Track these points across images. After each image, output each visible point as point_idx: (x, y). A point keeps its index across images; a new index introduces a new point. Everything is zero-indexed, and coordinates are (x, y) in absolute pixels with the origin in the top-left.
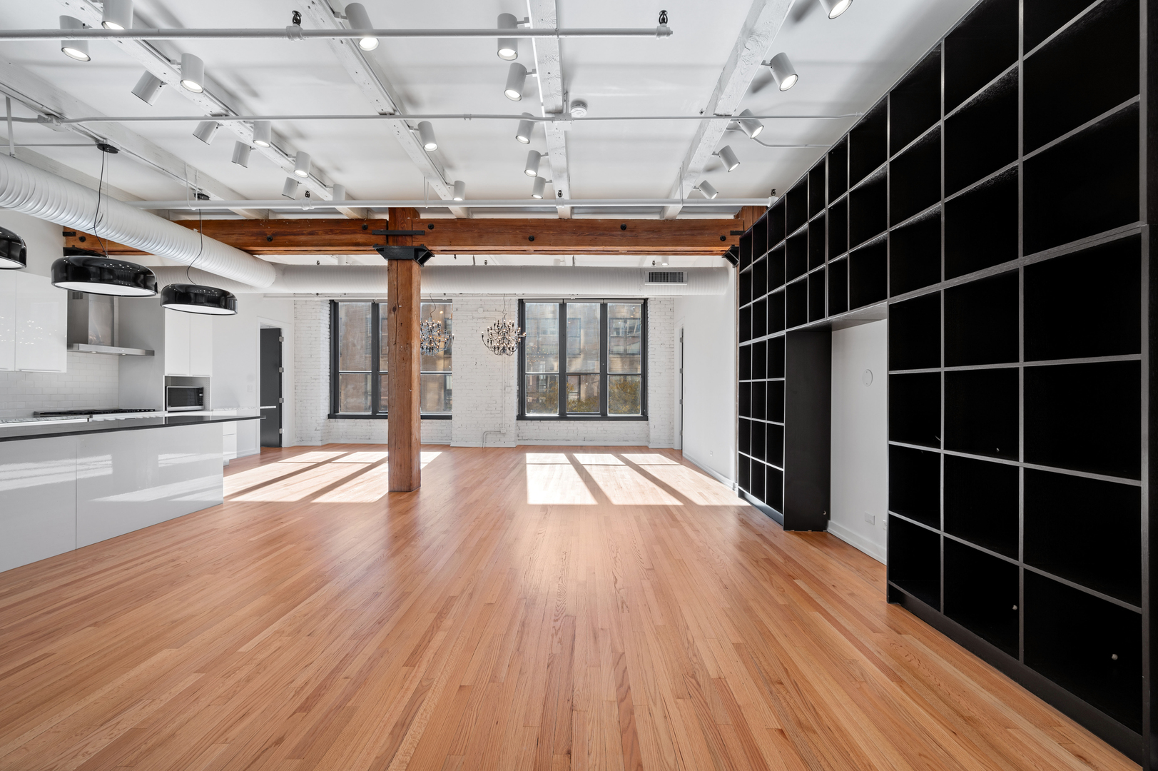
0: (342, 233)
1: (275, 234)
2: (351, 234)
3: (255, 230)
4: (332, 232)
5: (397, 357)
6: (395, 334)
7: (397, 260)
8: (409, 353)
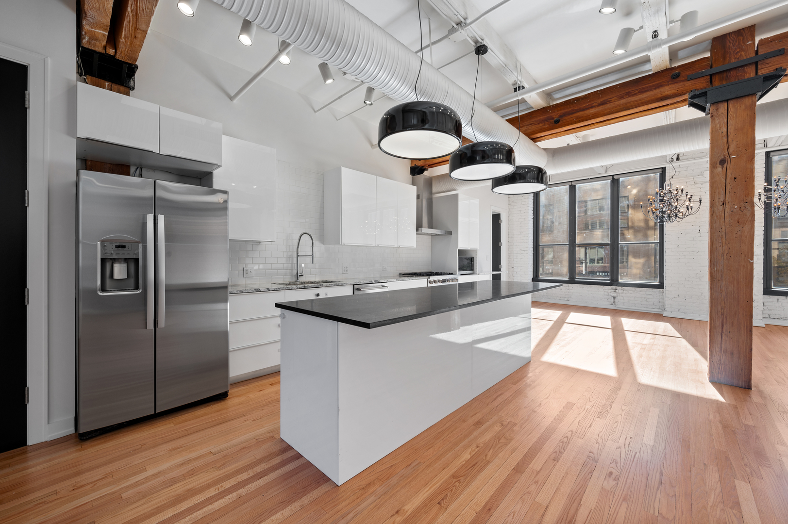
0: (642, 92)
1: (562, 116)
2: (655, 89)
3: (542, 118)
4: (629, 94)
5: (727, 220)
6: (723, 192)
7: (727, 101)
8: (748, 214)
